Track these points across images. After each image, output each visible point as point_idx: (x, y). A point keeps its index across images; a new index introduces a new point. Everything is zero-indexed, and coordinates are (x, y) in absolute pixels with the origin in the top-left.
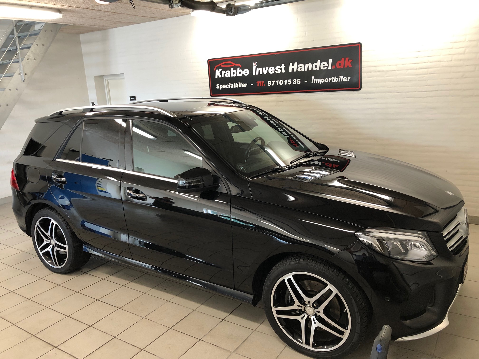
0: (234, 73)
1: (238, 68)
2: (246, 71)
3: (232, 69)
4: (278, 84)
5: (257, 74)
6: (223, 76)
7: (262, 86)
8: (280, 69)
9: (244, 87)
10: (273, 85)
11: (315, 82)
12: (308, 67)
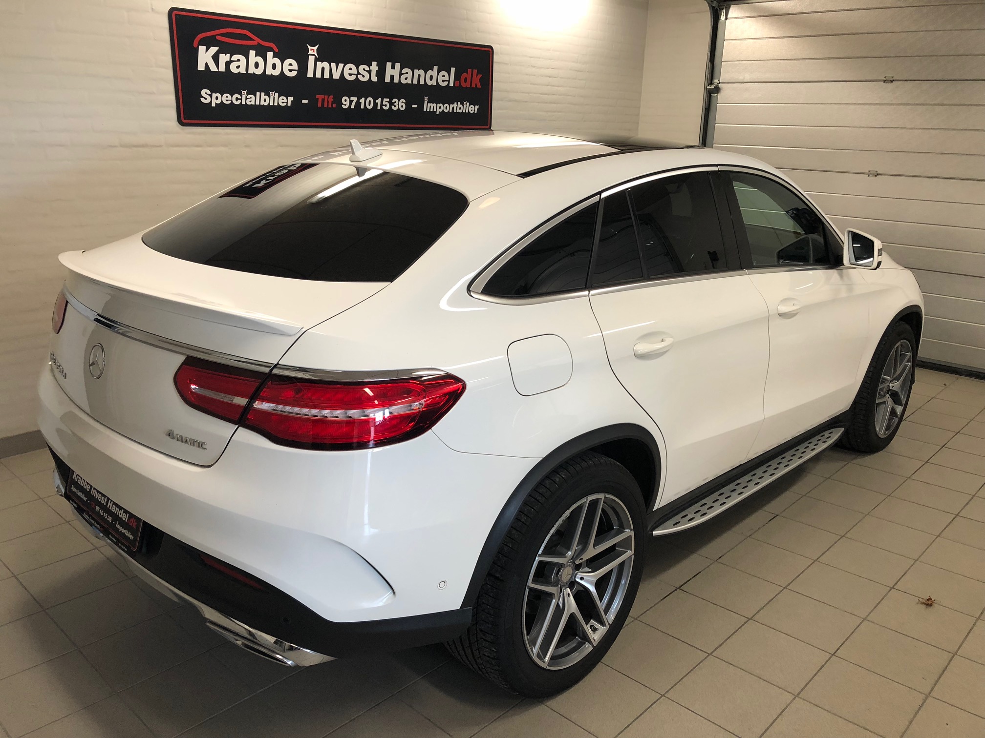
0: (257, 65)
1: (268, 53)
2: (291, 65)
3: (251, 52)
4: (362, 107)
5: (318, 75)
6: (222, 68)
7: (330, 106)
8: (367, 73)
9: (285, 104)
10: (353, 107)
11: (428, 110)
12: (419, 76)
